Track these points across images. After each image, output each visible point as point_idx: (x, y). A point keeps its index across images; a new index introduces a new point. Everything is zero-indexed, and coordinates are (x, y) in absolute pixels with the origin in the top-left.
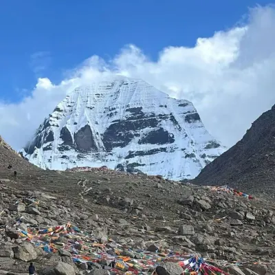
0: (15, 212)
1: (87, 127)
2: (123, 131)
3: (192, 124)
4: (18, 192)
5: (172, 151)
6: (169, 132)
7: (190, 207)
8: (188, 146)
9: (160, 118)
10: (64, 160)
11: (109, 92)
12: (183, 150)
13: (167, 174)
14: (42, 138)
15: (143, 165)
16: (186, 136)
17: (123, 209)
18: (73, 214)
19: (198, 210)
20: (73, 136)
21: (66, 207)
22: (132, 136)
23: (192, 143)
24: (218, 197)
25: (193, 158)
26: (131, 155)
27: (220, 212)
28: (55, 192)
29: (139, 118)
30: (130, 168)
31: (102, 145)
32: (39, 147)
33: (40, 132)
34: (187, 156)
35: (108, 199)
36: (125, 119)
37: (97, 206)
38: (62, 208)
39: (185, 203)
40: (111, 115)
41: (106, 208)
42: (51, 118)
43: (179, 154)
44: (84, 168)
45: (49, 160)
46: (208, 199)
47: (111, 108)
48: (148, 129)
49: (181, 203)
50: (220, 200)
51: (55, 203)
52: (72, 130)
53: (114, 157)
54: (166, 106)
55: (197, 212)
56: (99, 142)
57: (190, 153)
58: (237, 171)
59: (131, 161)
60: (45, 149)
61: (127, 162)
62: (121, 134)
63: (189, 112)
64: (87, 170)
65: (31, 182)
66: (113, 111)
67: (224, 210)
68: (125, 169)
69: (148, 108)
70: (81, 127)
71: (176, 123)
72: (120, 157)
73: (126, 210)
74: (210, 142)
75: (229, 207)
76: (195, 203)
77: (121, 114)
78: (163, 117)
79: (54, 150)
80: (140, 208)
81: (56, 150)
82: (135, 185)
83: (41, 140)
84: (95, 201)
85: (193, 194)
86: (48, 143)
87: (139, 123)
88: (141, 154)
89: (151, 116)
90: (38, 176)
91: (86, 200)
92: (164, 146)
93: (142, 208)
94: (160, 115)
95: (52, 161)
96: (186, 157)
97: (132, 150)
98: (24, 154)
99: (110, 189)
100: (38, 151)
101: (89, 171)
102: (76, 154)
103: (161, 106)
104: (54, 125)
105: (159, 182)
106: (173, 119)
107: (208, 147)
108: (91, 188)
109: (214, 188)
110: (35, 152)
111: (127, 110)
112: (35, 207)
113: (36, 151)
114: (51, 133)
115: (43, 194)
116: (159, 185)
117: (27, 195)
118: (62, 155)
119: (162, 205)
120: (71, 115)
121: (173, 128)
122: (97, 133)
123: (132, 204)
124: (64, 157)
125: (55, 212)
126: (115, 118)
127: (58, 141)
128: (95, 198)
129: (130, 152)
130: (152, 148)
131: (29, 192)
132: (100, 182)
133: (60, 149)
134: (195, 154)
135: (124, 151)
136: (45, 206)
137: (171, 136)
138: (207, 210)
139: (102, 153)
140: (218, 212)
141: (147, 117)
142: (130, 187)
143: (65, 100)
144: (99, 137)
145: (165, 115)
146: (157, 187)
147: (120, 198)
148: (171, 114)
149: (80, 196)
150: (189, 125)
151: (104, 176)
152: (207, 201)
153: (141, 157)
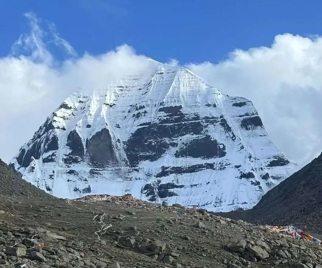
0: (14, 258)
1: (105, 131)
2: (155, 138)
3: (250, 131)
4: (16, 228)
5: (222, 168)
6: (219, 141)
7: (241, 255)
8: (245, 162)
9: (207, 122)
10: (72, 177)
11: (136, 84)
12: (237, 167)
13: (214, 201)
14: (42, 145)
15: (181, 187)
16: (242, 147)
17: (152, 256)
18: (88, 262)
19: (252, 260)
20: (84, 143)
21: (78, 250)
22: (166, 146)
23: (250, 157)
24: (280, 242)
25: (251, 179)
26: (164, 172)
27: (281, 263)
28: (64, 230)
29: (177, 120)
30: (163, 190)
31: (125, 156)
32: (37, 158)
33: (39, 136)
34: (243, 176)
35: (133, 241)
36: (158, 122)
37: (118, 250)
38: (73, 253)
39: (234, 249)
40: (138, 116)
41: (130, 253)
42: (55, 118)
43: (231, 173)
44: (102, 196)
45: (51, 176)
46: (264, 244)
47: (138, 106)
48: (188, 137)
49: (229, 250)
50: (281, 246)
51: (63, 245)
52: (84, 135)
53: (140, 175)
54: (215, 106)
55: (250, 263)
56: (120, 153)
57: (246, 172)
58: (312, 201)
59: (165, 180)
60: (45, 161)
61: (159, 182)
62: (151, 143)
63: (247, 114)
64: (105, 199)
65: (32, 214)
66: (141, 111)
67: (286, 261)
68: (156, 191)
69: (190, 107)
70: (96, 131)
71: (228, 129)
72: (149, 175)
73: (156, 256)
74: (275, 157)
75: (293, 256)
76: (247, 250)
77: (153, 115)
78: (210, 120)
79: (58, 163)
80: (175, 254)
81: (61, 162)
82: (169, 222)
83: (40, 147)
84: (116, 243)
85: (246, 237)
86: (50, 153)
87: (176, 127)
88: (178, 170)
89: (194, 119)
90: (41, 207)
91: (104, 242)
92: (210, 161)
93: (178, 255)
94: (206, 118)
95: (55, 177)
96: (241, 177)
97: (166, 165)
98: (17, 166)
99: (136, 228)
100: (36, 163)
101: (108, 201)
102: (88, 169)
103: (209, 105)
104: (58, 128)
105: (201, 219)
106: (224, 123)
107: (273, 164)
108: (111, 225)
109: (276, 229)
110: (32, 164)
111: (161, 110)
112: (38, 251)
113: (33, 162)
114: (55, 139)
115: (48, 232)
116: (201, 224)
117: (27, 233)
118: (68, 170)
119: (204, 251)
120: (83, 115)
121: (224, 136)
122: (119, 140)
123: (164, 248)
124: (71, 172)
125: (64, 258)
126: (144, 120)
127: (63, 150)
128: (116, 239)
129: (163, 168)
130: (195, 164)
131: (30, 229)
132: (123, 217)
133: (65, 161)
134: (254, 173)
135: (155, 166)
136: (51, 250)
137: (221, 147)
138: (264, 260)
139: (124, 169)
140: (277, 263)
141: (188, 120)
142: (163, 226)
143: (75, 93)
144: (121, 146)
145: (213, 118)
146: (198, 227)
147: (148, 240)
148: (222, 117)
149: (96, 236)
150: (246, 133)
151: (128, 209)
152: (263, 248)
153: (179, 176)
